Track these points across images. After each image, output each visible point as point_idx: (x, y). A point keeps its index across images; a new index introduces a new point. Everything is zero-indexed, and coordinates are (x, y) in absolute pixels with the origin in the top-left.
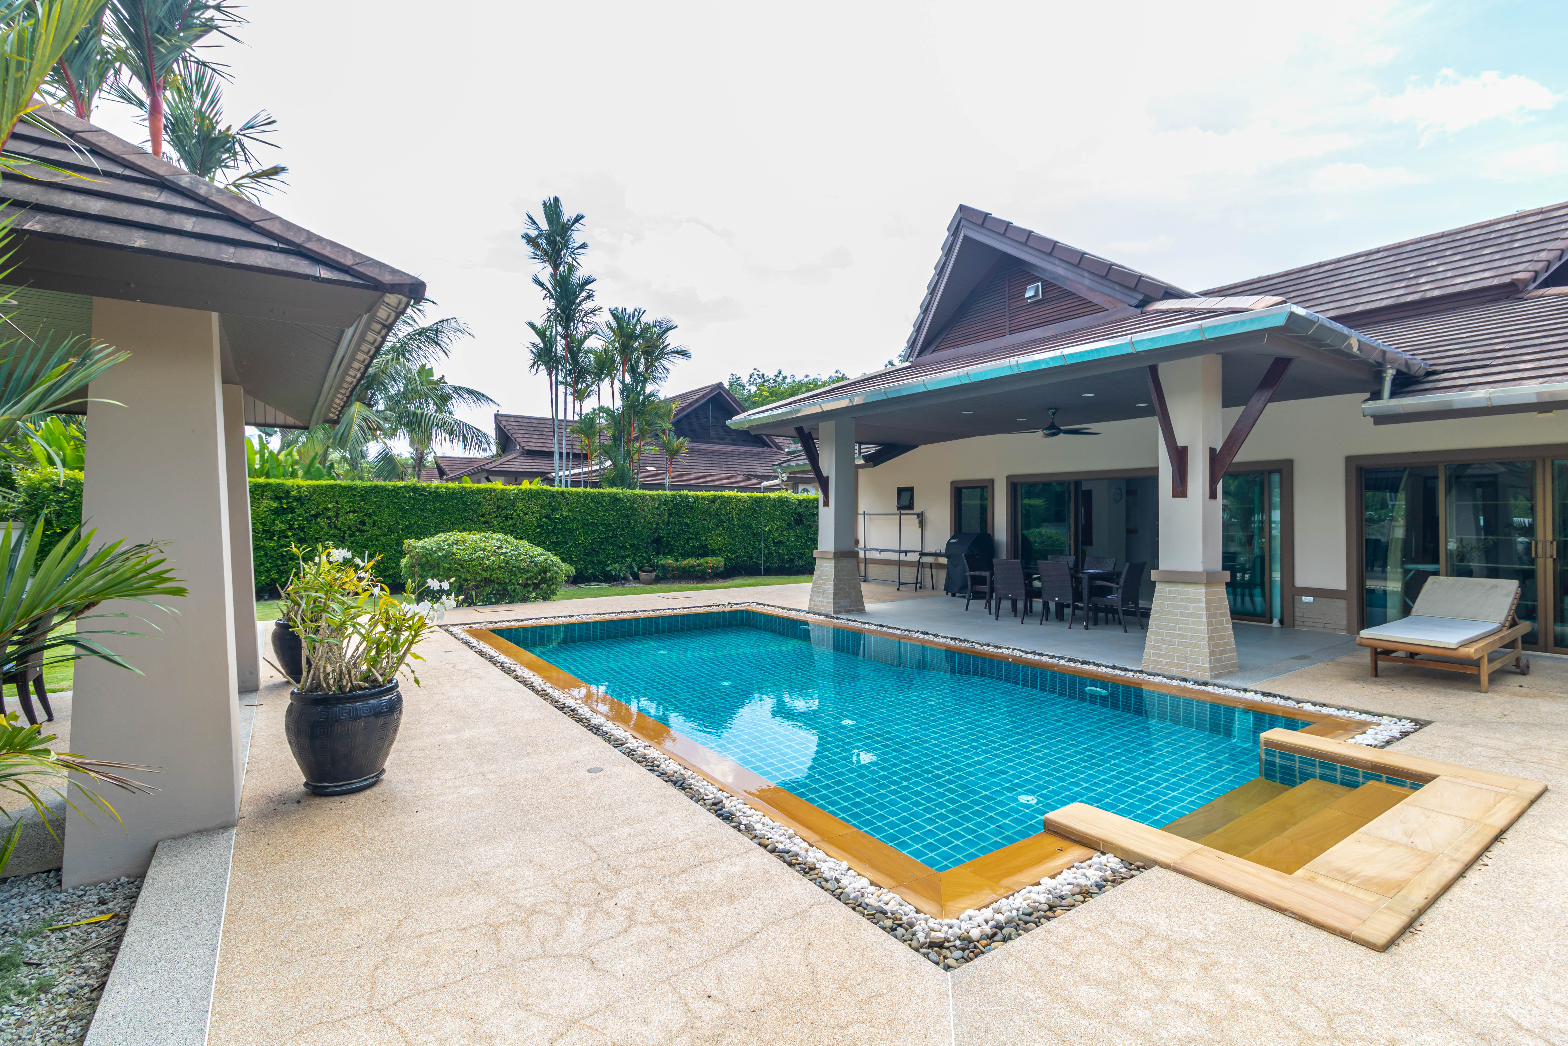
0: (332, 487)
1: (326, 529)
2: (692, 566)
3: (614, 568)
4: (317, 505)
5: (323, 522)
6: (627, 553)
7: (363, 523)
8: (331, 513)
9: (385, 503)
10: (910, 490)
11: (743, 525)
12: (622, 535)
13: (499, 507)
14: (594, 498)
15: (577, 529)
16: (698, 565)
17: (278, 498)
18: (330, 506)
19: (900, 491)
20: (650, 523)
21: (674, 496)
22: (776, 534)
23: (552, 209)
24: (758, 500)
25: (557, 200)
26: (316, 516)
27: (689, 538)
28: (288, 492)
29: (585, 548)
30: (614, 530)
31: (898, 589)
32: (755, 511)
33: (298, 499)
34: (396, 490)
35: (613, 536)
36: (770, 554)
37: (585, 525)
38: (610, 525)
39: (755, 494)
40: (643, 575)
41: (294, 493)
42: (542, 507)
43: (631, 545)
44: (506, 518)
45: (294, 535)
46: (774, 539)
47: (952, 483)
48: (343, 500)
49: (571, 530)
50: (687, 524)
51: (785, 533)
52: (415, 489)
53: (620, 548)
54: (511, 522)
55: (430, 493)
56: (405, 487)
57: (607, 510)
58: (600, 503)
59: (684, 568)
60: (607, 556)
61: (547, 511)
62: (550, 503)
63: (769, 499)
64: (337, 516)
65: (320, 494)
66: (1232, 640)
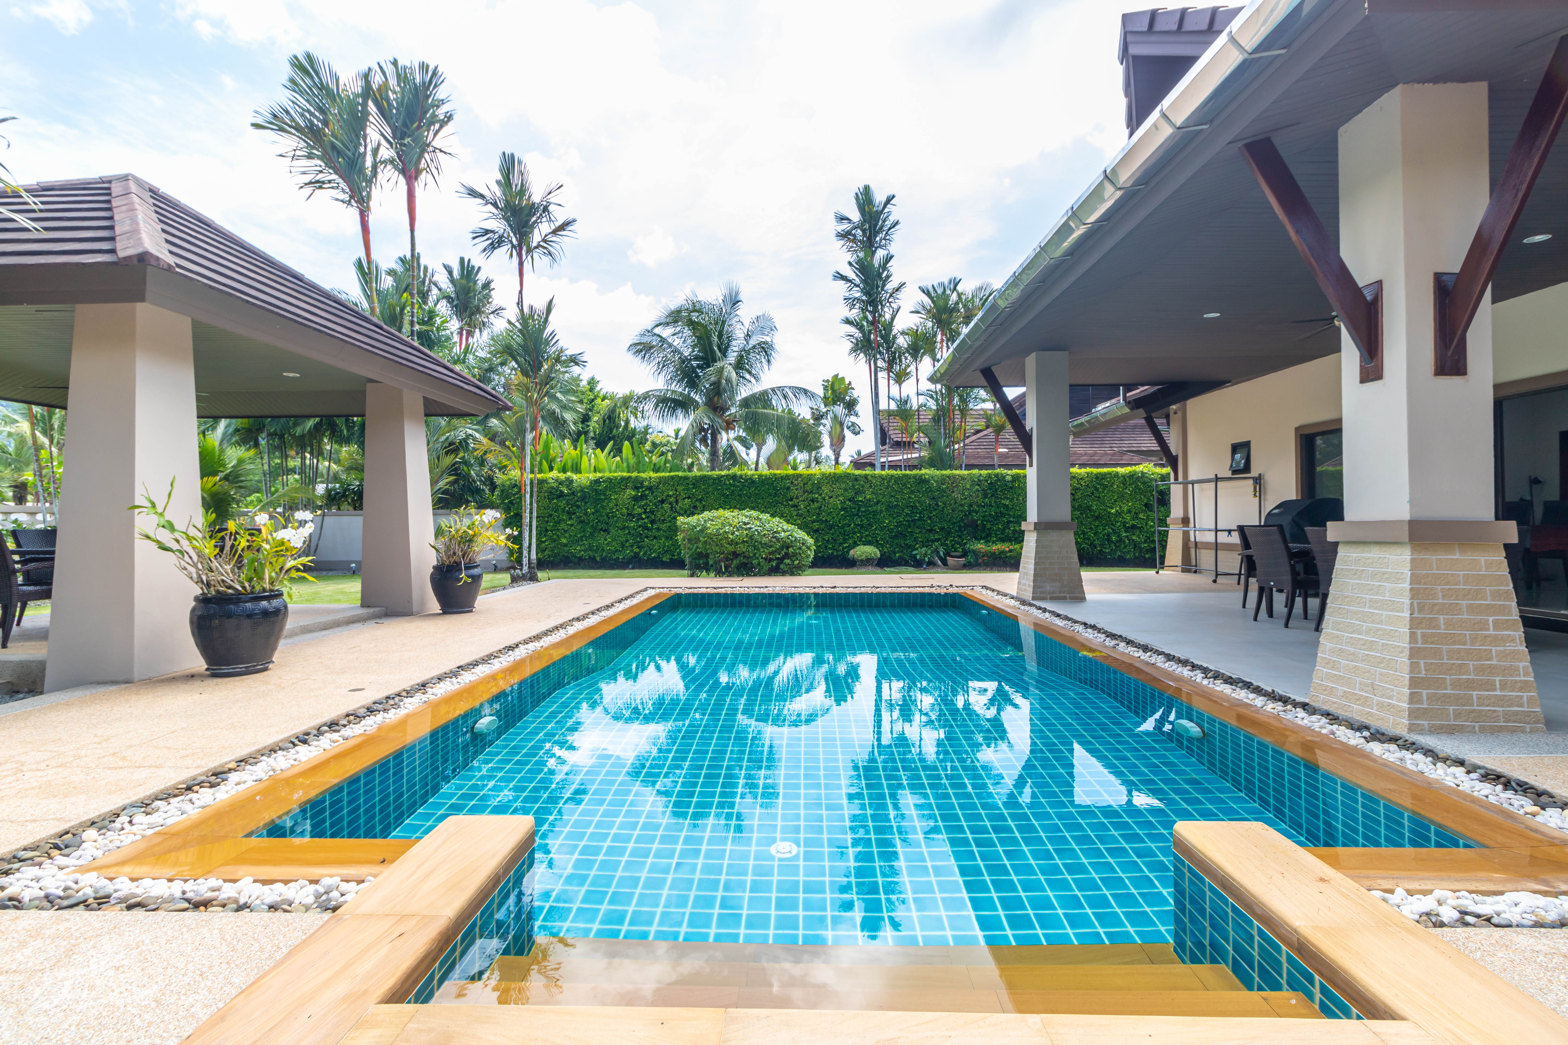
0: (672, 478)
1: (669, 512)
2: (1002, 552)
3: (920, 552)
4: (663, 492)
5: (666, 506)
6: (937, 537)
8: (672, 499)
9: (711, 489)
10: (1246, 445)
11: (1080, 506)
12: (930, 518)
13: (805, 492)
14: (898, 479)
15: (881, 511)
16: (1011, 551)
17: (636, 488)
18: (670, 493)
19: (1235, 448)
20: (962, 505)
21: (989, 475)
22: (1128, 518)
23: (865, 199)
24: (1100, 477)
25: (867, 188)
26: (662, 502)
27: (1009, 522)
28: (642, 483)
29: (891, 531)
30: (921, 513)
31: (1215, 581)
32: (1097, 489)
33: (650, 488)
34: (720, 478)
35: (920, 519)
36: (1121, 540)
37: (889, 507)
38: (916, 507)
39: (1095, 471)
40: (950, 560)
41: (646, 484)
42: (846, 490)
43: (942, 529)
44: (813, 501)
45: (647, 517)
46: (1124, 524)
47: (1297, 429)
48: (680, 488)
49: (875, 513)
50: (1005, 506)
51: (1141, 516)
52: (734, 477)
53: (930, 531)
54: (816, 505)
55: (746, 480)
56: (727, 476)
57: (912, 492)
58: (904, 485)
59: (994, 553)
60: (916, 539)
61: (850, 494)
62: (853, 486)
63: (1117, 475)
64: (677, 502)
65: (664, 484)
66: (1521, 665)
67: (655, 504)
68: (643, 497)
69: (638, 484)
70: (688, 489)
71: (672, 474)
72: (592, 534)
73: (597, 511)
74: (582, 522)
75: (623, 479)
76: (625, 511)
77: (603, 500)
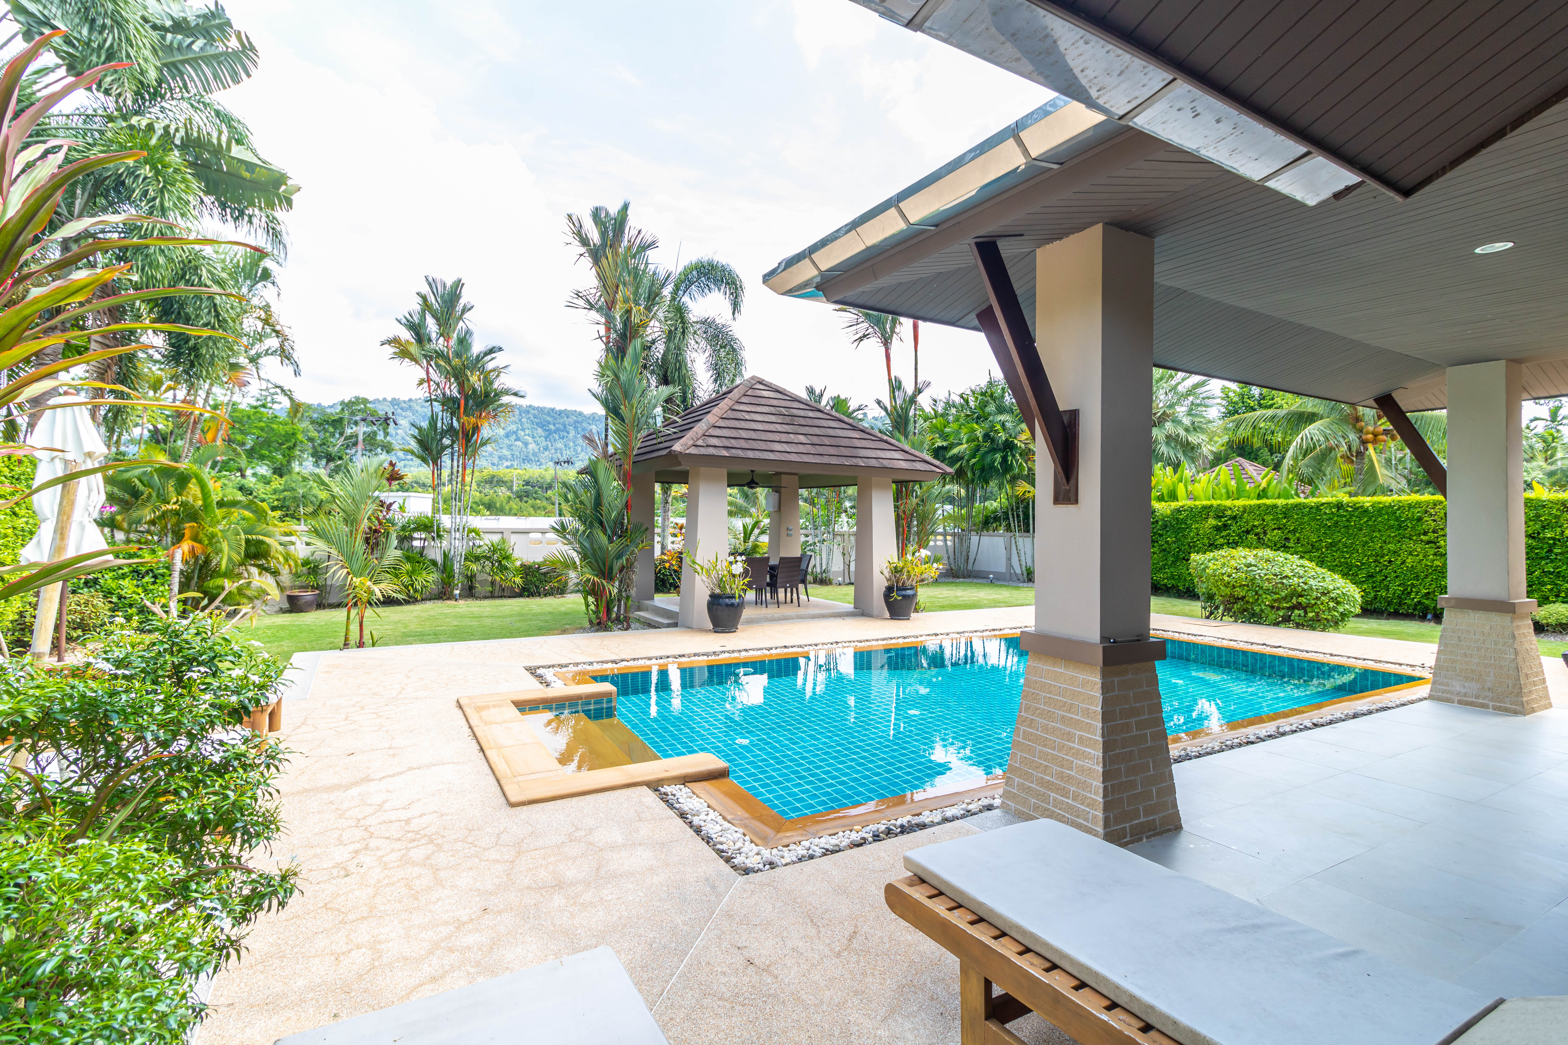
0: (1259, 506)
4: (1247, 522)
5: (1252, 537)
7: (1287, 539)
17: (1218, 517)
18: (1256, 523)
26: (1248, 532)
28: (1224, 512)
33: (1234, 518)
41: (1229, 513)
48: (1268, 518)
64: (1265, 533)
65: (1249, 513)
66: (1095, 783)
67: (1238, 535)
68: (1226, 526)
69: (1220, 513)
70: (1278, 519)
71: (1260, 502)
72: (1174, 562)
73: (1178, 540)
74: (1165, 550)
75: (1205, 508)
76: (1206, 541)
77: (1185, 529)
